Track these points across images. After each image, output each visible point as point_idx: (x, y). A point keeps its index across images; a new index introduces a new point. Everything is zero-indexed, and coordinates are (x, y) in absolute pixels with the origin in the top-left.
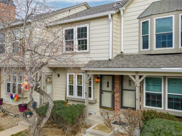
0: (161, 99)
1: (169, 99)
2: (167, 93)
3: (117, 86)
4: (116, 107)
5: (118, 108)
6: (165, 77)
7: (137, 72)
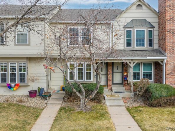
0: (139, 75)
1: (144, 75)
2: (142, 72)
3: (110, 70)
4: (109, 84)
5: (111, 85)
6: (141, 62)
7: (132, 60)
